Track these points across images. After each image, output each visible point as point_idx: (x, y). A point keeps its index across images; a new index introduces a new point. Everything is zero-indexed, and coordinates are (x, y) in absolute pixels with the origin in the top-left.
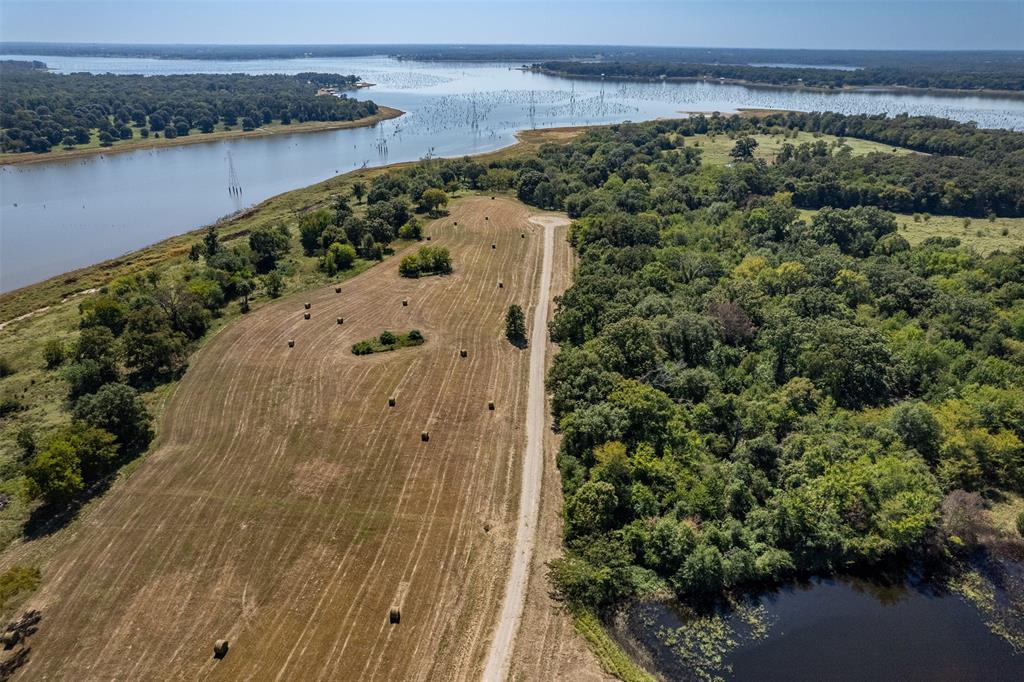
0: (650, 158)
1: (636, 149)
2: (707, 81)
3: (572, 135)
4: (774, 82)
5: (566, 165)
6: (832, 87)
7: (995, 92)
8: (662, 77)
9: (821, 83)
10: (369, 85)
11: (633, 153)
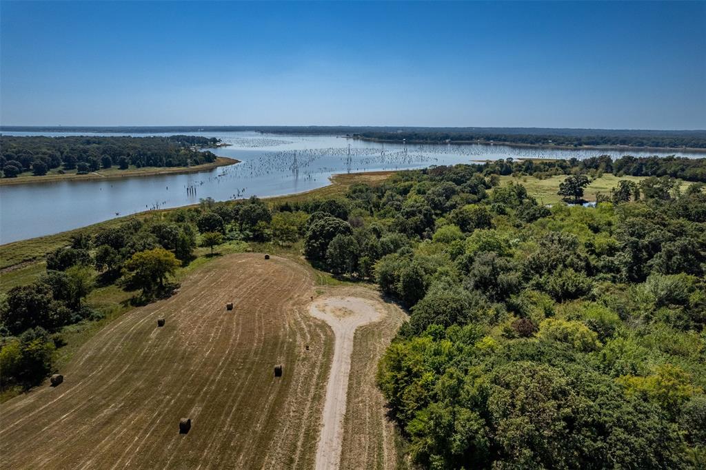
0: (475, 197)
1: (458, 188)
2: (481, 144)
3: (383, 177)
4: (532, 143)
5: (377, 206)
6: (576, 146)
7: (695, 149)
8: (447, 141)
9: (567, 143)
10: (226, 145)
11: (454, 192)
